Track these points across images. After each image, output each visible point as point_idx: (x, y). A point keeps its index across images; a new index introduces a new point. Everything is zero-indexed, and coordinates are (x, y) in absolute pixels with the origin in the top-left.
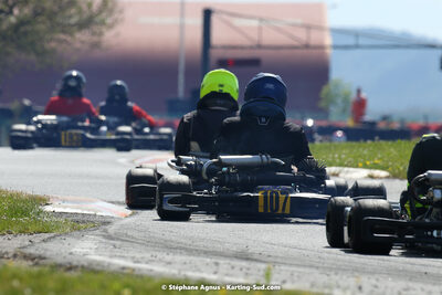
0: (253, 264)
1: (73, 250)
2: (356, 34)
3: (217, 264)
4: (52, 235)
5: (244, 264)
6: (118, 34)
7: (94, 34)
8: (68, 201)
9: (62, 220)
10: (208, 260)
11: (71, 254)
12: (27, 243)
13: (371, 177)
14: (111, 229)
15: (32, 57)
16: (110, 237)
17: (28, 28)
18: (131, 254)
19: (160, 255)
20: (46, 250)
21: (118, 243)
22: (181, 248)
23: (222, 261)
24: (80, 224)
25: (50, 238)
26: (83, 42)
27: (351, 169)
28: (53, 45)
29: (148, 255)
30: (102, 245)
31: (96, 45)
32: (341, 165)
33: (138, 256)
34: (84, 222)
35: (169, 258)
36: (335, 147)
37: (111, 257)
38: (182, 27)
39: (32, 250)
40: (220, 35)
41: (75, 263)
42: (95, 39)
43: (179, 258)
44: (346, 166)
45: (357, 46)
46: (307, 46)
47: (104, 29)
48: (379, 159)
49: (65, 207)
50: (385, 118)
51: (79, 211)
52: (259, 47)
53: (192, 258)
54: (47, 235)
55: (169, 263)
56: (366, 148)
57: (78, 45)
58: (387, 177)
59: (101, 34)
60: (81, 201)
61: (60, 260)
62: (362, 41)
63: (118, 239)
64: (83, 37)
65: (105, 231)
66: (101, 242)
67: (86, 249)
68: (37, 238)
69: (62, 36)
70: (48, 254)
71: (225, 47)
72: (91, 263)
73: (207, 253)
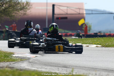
0: (67, 69)
1: (21, 66)
2: (92, 10)
3: (58, 69)
4: (15, 62)
5: (65, 69)
6: (31, 11)
7: (24, 11)
8: (19, 54)
9: (18, 58)
10: (56, 68)
11: (21, 67)
12: (9, 64)
13: (97, 47)
14: (31, 60)
15: (9, 17)
16: (30, 62)
17: (7, 10)
18: (36, 67)
19: (43, 67)
20: (14, 66)
21: (33, 64)
22: (49, 65)
23: (60, 68)
24: (22, 59)
25: (15, 63)
26: (21, 13)
27: (92, 45)
28: (14, 14)
29: (40, 67)
30: (29, 64)
31: (25, 14)
32: (89, 44)
33: (38, 67)
34: (23, 59)
35: (46, 67)
36: (88, 39)
37: (31, 67)
38: (47, 9)
39: (10, 66)
40: (57, 11)
41: (22, 69)
42: (25, 12)
43: (49, 67)
44: (90, 44)
45: (92, 14)
46: (79, 14)
47: (27, 10)
48: (99, 42)
49: (19, 55)
50: (99, 32)
51: (22, 56)
52: (67, 14)
53: (52, 67)
54: (14, 62)
55: (46, 69)
56: (95, 39)
57: (20, 14)
58: (101, 47)
59: (26, 11)
60: (22, 54)
61: (18, 68)
62: (93, 12)
63: (32, 63)
64: (22, 12)
65: (29, 61)
66: (28, 64)
67: (24, 65)
68: (12, 63)
69: (16, 12)
70: (15, 67)
71: (58, 14)
72: (26, 69)
73: (55, 66)
